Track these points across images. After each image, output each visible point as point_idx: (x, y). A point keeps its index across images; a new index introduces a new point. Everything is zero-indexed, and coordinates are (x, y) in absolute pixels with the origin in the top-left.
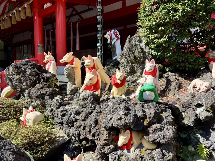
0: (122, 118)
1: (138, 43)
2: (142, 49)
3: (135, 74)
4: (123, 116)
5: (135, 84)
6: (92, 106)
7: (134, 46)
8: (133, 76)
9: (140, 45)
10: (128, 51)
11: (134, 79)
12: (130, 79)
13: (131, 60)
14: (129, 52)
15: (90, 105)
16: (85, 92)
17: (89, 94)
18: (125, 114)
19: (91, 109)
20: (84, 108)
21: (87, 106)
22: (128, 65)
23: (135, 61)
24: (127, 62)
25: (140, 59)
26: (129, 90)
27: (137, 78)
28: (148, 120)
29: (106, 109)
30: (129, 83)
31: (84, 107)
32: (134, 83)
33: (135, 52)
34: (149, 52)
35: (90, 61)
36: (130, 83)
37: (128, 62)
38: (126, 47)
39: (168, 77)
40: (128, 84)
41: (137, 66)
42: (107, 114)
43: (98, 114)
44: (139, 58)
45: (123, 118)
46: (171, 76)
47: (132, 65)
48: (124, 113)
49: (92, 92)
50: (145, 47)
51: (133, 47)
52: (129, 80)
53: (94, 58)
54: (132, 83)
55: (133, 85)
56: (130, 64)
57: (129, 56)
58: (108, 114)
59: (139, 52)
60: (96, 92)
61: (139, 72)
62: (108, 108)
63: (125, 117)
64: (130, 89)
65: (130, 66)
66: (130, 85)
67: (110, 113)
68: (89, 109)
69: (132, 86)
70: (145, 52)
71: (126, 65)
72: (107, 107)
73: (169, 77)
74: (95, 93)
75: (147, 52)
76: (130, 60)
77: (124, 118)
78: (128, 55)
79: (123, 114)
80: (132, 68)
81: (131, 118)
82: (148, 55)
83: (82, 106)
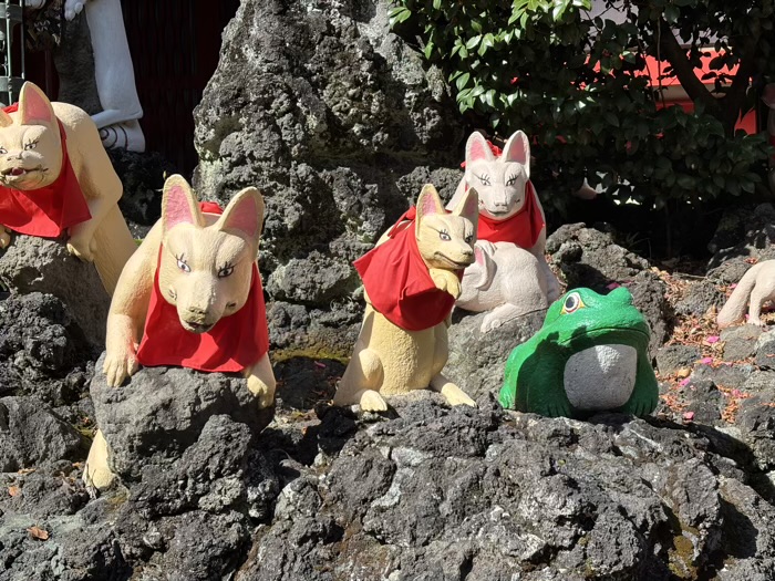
0: (556, 550)
1: (342, 22)
2: (378, 63)
3: (332, 245)
4: (565, 535)
5: (335, 314)
6: (252, 495)
7: (316, 36)
8: (316, 253)
9: (356, 35)
10: (279, 71)
11: (329, 278)
12: (299, 280)
13: (307, 137)
14: (288, 79)
15: (233, 484)
16: (160, 385)
17: (198, 401)
18: (574, 519)
19: (233, 515)
20: (165, 522)
21: (196, 497)
22: (284, 179)
23: (333, 145)
24: (277, 155)
25: (367, 134)
26: (300, 359)
27: (347, 273)
28: (694, 540)
29: (386, 501)
30: (289, 307)
31: (167, 513)
32: (326, 308)
33: (325, 83)
34: (424, 84)
35: (35, 131)
36: (298, 311)
37: (283, 151)
38: (266, 44)
39: (579, 252)
40: (287, 321)
41: (349, 185)
42: (414, 539)
43: (322, 551)
44: (356, 129)
45: (567, 543)
46: (595, 244)
47: (317, 178)
48: (567, 512)
49: (215, 380)
50: (398, 54)
51: (311, 46)
52: (287, 288)
53: (64, 111)
54: (310, 306)
55: (327, 324)
56: (303, 169)
57: (293, 109)
58: (422, 534)
59: (356, 83)
60: (239, 375)
61: (366, 225)
62: (394, 488)
63: (575, 538)
64: (307, 353)
65: (301, 183)
66: (298, 324)
67: (440, 525)
68: (219, 520)
69: (314, 329)
70: (400, 87)
71: (272, 177)
72: (388, 485)
73: (586, 254)
74: (234, 383)
75: (414, 87)
76: (303, 142)
77: (571, 548)
78: (281, 102)
79: (561, 521)
80: (316, 199)
81: (624, 540)
82: (416, 110)
83: (154, 501)
